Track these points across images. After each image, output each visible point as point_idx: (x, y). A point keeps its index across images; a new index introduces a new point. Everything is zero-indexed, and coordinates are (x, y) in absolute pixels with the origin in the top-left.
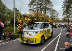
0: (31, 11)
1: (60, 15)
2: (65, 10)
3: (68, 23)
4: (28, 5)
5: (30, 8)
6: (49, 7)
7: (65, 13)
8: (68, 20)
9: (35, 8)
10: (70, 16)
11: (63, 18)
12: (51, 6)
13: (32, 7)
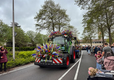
0: (39, 27)
1: (79, 33)
2: (86, 26)
3: (90, 45)
4: (35, 18)
5: (37, 23)
6: (65, 23)
7: (86, 31)
8: (91, 40)
9: (45, 23)
10: (93, 34)
11: (84, 37)
12: (68, 21)
13: (40, 21)
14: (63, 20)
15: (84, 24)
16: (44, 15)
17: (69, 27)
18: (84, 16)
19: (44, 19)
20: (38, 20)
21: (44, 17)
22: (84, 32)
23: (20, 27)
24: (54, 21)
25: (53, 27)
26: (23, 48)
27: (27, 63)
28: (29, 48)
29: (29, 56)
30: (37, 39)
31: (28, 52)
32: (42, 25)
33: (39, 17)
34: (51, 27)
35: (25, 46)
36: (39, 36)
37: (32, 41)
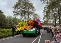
14: (31, 10)
15: (44, 13)
16: (19, 6)
17: (35, 14)
18: (44, 8)
19: (19, 8)
20: (15, 9)
21: (19, 7)
22: (44, 18)
23: (3, 13)
24: (25, 10)
25: (25, 14)
26: (4, 27)
27: (6, 37)
28: (8, 27)
29: (8, 32)
30: (14, 22)
31: (8, 29)
32: (17, 12)
33: (16, 7)
34: (23, 14)
35: (6, 26)
36: (15, 19)
37: (11, 23)
